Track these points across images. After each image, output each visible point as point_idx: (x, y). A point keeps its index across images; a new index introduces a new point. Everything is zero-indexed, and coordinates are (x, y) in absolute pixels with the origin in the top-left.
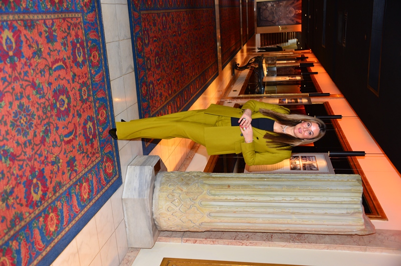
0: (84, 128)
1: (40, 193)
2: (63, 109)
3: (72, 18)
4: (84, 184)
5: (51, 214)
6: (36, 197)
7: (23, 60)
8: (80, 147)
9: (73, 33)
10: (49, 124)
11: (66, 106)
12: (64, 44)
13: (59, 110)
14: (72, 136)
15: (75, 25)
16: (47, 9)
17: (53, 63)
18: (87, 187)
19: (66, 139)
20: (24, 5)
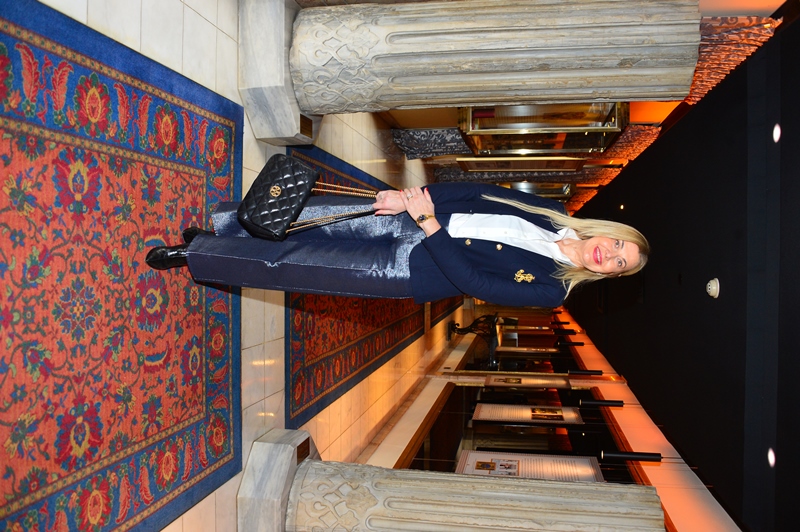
0: (185, 355)
1: (86, 445)
2: (151, 311)
3: (191, 176)
4: (168, 454)
5: (95, 493)
6: (78, 451)
7: (96, 214)
8: (172, 386)
9: (188, 197)
10: (123, 329)
11: (157, 307)
12: (171, 210)
13: (143, 310)
14: (161, 362)
15: (195, 188)
16: (149, 148)
17: (147, 233)
18: (172, 461)
19: (148, 363)
20: (112, 134)
